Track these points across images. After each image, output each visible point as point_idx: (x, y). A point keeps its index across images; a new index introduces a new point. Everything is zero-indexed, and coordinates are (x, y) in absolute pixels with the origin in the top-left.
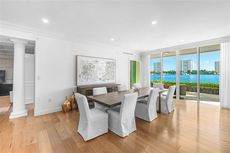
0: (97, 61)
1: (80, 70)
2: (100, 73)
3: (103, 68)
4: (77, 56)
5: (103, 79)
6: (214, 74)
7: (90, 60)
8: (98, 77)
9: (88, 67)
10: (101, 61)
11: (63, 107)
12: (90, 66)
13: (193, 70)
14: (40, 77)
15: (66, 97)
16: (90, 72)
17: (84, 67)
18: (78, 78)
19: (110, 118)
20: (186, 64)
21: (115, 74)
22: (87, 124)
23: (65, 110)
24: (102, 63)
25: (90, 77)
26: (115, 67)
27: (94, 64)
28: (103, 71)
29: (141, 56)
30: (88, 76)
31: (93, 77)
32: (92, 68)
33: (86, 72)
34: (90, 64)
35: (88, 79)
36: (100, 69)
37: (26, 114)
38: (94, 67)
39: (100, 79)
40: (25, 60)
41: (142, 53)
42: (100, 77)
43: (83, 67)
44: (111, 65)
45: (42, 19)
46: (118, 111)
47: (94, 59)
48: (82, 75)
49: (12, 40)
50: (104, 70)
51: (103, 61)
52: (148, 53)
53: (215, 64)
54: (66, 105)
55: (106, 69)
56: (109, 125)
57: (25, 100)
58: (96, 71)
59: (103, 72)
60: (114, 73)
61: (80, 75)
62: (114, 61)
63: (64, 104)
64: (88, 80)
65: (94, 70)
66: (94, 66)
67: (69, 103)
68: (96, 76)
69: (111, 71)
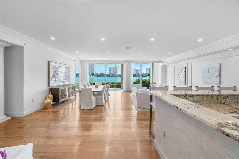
0: (60, 67)
1: (51, 74)
2: (62, 76)
3: (63, 72)
4: (49, 62)
6: (108, 76)
7: (57, 66)
9: (55, 71)
12: (57, 70)
16: (57, 75)
18: (50, 81)
20: (91, 67)
21: (69, 77)
24: (63, 68)
26: (69, 71)
29: (81, 63)
30: (56, 79)
31: (58, 79)
33: (55, 75)
34: (57, 68)
35: (55, 81)
36: (62, 73)
39: (62, 81)
41: (82, 60)
42: (62, 79)
43: (53, 71)
44: (67, 69)
45: (50, 37)
47: (59, 65)
48: (53, 78)
50: (64, 74)
53: (109, 69)
58: (60, 75)
61: (51, 78)
62: (69, 66)
65: (59, 73)
68: (60, 78)
69: (67, 74)
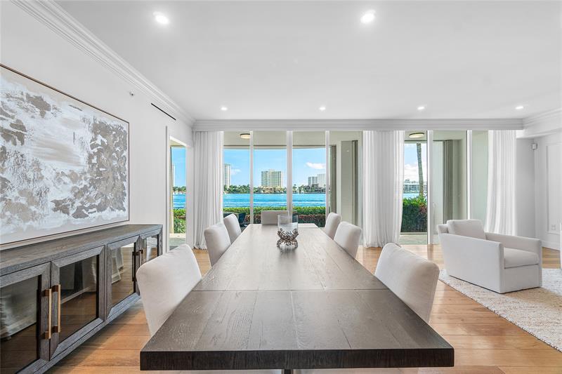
0: (42, 106)
3: (75, 148)
5: (78, 204)
8: (51, 197)
10: (68, 111)
27: (23, 117)
28: (78, 164)
36: (62, 153)
39: (60, 207)
50: (83, 160)
51: (75, 115)
55: (91, 157)
58: (37, 163)
60: (123, 179)
62: (125, 127)
65: (23, 150)
66: (22, 128)
68: (33, 188)
69: (113, 169)
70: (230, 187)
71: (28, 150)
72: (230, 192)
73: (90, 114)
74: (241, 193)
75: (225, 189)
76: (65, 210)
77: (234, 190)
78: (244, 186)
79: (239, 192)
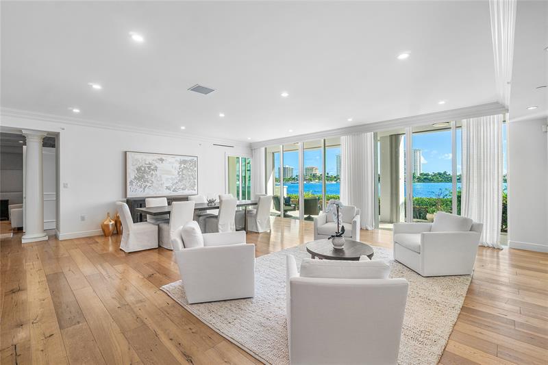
0: (162, 160)
1: (131, 175)
2: (167, 179)
3: (173, 170)
4: (126, 152)
5: (174, 187)
7: (150, 159)
8: (165, 185)
9: (145, 169)
10: (170, 159)
11: (104, 228)
12: (149, 168)
13: (422, 172)
14: (67, 184)
15: (108, 213)
16: (150, 177)
17: (139, 169)
18: (129, 186)
19: (160, 230)
21: (196, 181)
22: (129, 234)
23: (107, 232)
24: (170, 163)
25: (149, 184)
26: (196, 169)
27: (157, 164)
28: (173, 175)
29: (252, 150)
30: (146, 184)
31: (154, 185)
32: (153, 170)
33: (143, 177)
34: (150, 164)
35: (145, 187)
36: (168, 172)
37: (46, 238)
38: (156, 169)
39: (168, 188)
40: (42, 157)
42: (169, 185)
43: (137, 169)
44: (189, 165)
46: (167, 221)
47: (157, 157)
48: (135, 181)
49: (24, 132)
50: (176, 173)
51: (173, 160)
52: (260, 144)
54: (107, 226)
55: (179, 172)
56: (159, 242)
57: (43, 222)
58: (160, 176)
59: (173, 177)
60: (194, 178)
61: (131, 182)
62: (195, 159)
63: (105, 223)
64: (146, 189)
66: (156, 167)
67: (113, 222)
68: (160, 183)
69: (189, 176)
70: (421, 174)
71: (158, 173)
72: (419, 180)
73: (178, 158)
74: (435, 182)
75: (414, 177)
76: (169, 189)
77: (425, 179)
78: (440, 174)
79: (432, 180)
